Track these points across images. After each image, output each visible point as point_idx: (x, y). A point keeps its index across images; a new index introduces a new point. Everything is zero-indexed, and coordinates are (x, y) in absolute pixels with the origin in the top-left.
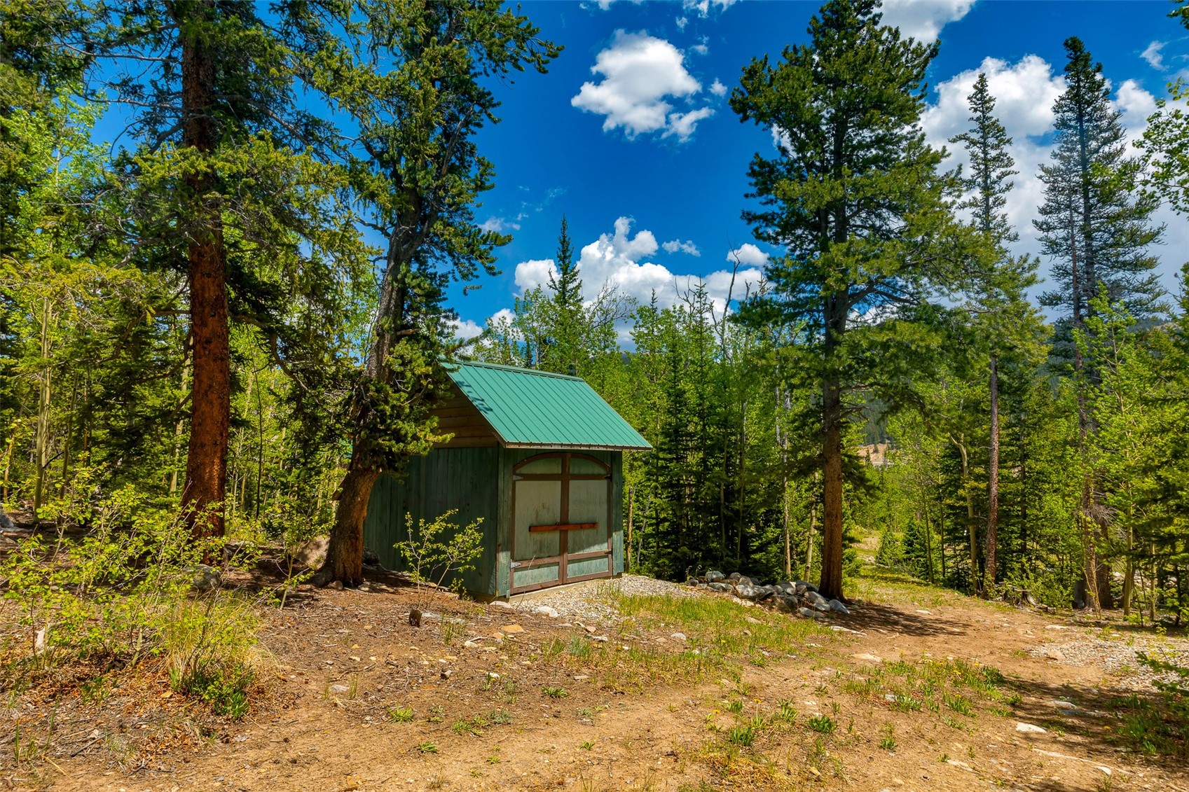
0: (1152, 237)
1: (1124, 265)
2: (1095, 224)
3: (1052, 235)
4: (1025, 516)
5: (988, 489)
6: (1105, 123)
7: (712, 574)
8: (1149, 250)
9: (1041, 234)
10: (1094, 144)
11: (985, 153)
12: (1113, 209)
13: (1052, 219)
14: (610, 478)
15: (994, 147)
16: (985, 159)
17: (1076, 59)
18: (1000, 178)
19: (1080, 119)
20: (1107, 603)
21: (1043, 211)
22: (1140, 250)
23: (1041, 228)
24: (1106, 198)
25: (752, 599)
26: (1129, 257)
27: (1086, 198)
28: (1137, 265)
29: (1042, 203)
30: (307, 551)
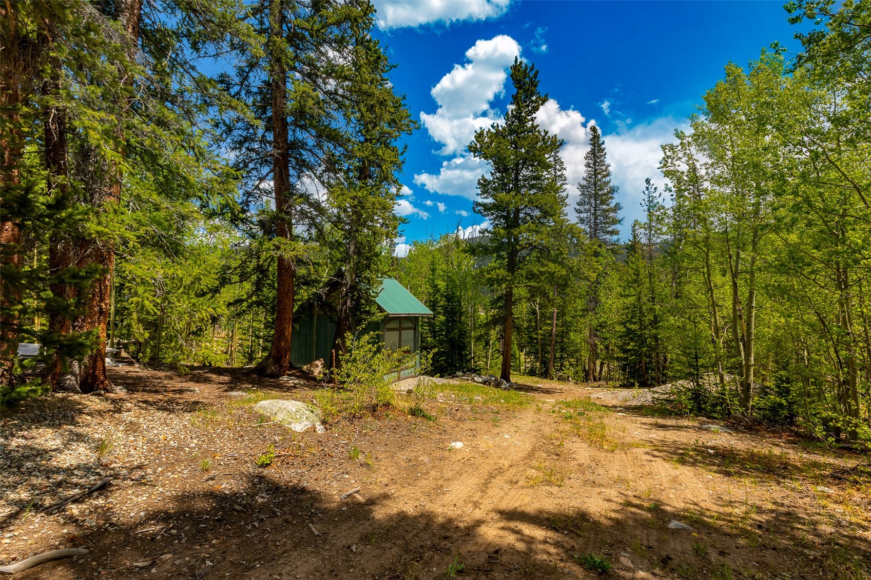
0: (620, 221)
1: (608, 232)
2: (598, 213)
3: (582, 215)
4: (562, 342)
5: (552, 330)
6: (604, 168)
7: (460, 373)
8: (617, 227)
9: (578, 215)
10: (599, 177)
11: (555, 172)
12: (605, 207)
13: (582, 208)
14: (415, 329)
15: (559, 171)
16: (555, 176)
17: (595, 136)
18: (561, 185)
19: (594, 164)
20: (595, 380)
21: (578, 204)
22: (613, 227)
23: (577, 211)
24: (603, 203)
25: (481, 383)
26: (609, 229)
27: (596, 201)
28: (612, 233)
29: (578, 200)
30: (312, 369)
